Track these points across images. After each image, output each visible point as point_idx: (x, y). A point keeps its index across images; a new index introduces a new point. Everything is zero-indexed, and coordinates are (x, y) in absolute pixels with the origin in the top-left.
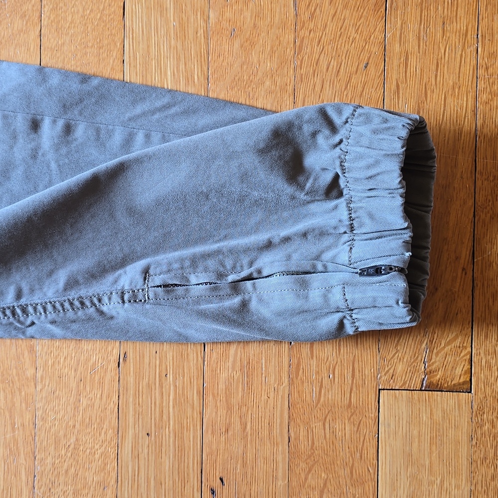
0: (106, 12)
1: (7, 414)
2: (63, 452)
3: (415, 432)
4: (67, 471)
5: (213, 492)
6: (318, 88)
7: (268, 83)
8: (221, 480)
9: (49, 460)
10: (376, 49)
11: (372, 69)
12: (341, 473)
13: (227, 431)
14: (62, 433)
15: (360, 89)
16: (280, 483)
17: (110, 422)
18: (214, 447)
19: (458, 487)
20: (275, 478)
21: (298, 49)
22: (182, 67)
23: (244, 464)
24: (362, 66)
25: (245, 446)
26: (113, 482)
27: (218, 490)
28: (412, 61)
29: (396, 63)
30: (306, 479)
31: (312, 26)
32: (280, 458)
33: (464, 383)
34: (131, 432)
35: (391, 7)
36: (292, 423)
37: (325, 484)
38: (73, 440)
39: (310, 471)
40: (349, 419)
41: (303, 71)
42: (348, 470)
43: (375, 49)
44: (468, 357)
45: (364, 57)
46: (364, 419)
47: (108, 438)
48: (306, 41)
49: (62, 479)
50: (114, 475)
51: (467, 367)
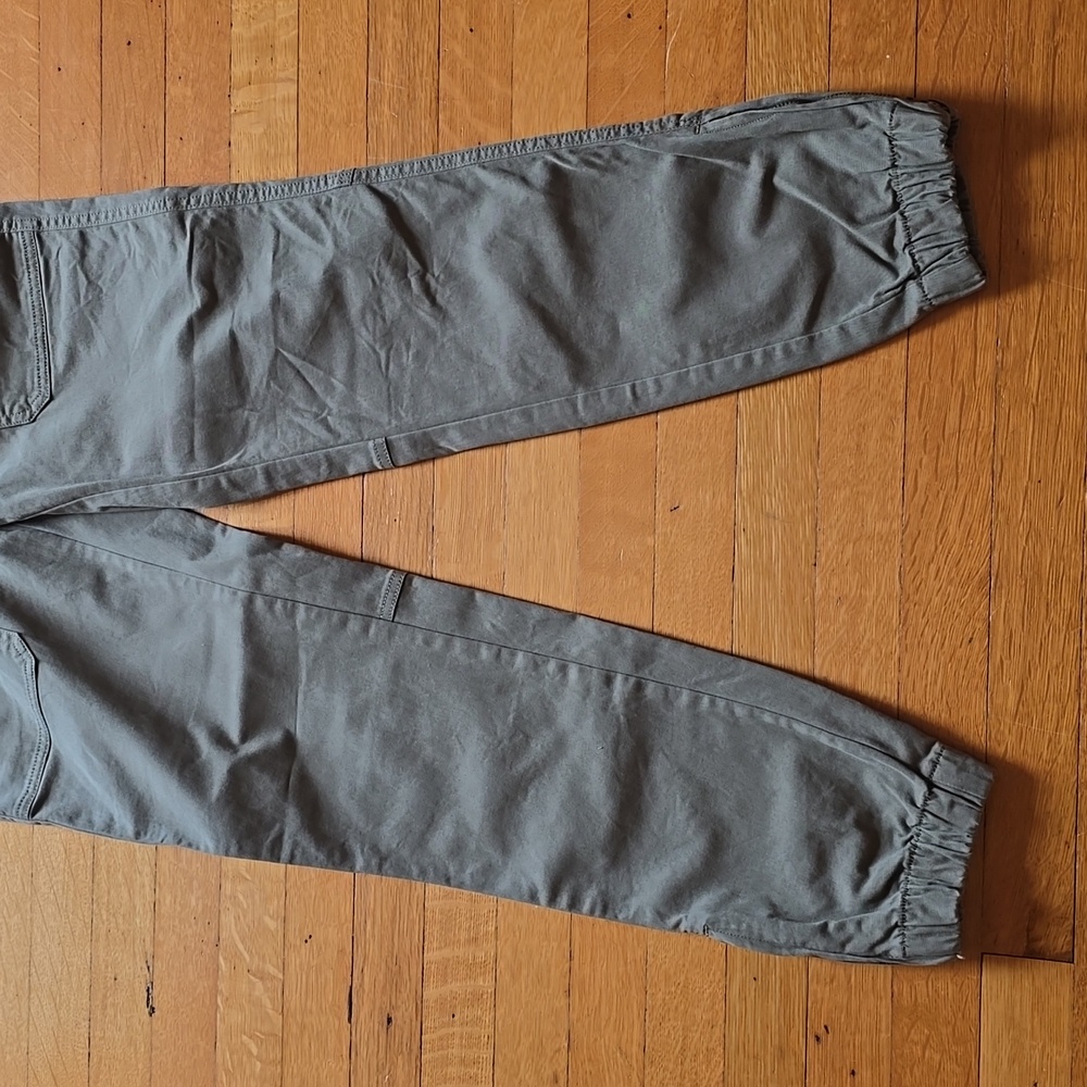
0: (716, 574)
1: (620, 949)
2: (673, 989)
3: (1018, 997)
4: (676, 1008)
5: (818, 1039)
6: (923, 658)
7: (873, 650)
8: (826, 1027)
9: (660, 995)
10: (981, 626)
11: (976, 643)
12: (944, 1031)
13: (832, 981)
14: (672, 971)
15: (964, 663)
16: (883, 1035)
17: (718, 964)
18: (819, 996)
19: (1059, 1053)
20: (878, 1031)
21: (904, 621)
22: (789, 630)
23: (848, 1014)
24: (966, 640)
25: (850, 998)
26: (721, 1022)
27: (823, 1038)
28: (1016, 640)
29: (1000, 641)
30: (909, 1033)
31: (917, 598)
32: (883, 1012)
33: (1067, 953)
34: (738, 975)
35: (995, 586)
36: (895, 980)
37: (928, 1040)
38: (683, 978)
39: (912, 1026)
40: (952, 980)
41: (908, 642)
42: (950, 1029)
43: (979, 625)
44: (1070, 928)
45: (969, 630)
46: (966, 981)
47: (717, 980)
48: (911, 612)
49: (671, 1014)
50: (722, 1015)
51: (1069, 938)
